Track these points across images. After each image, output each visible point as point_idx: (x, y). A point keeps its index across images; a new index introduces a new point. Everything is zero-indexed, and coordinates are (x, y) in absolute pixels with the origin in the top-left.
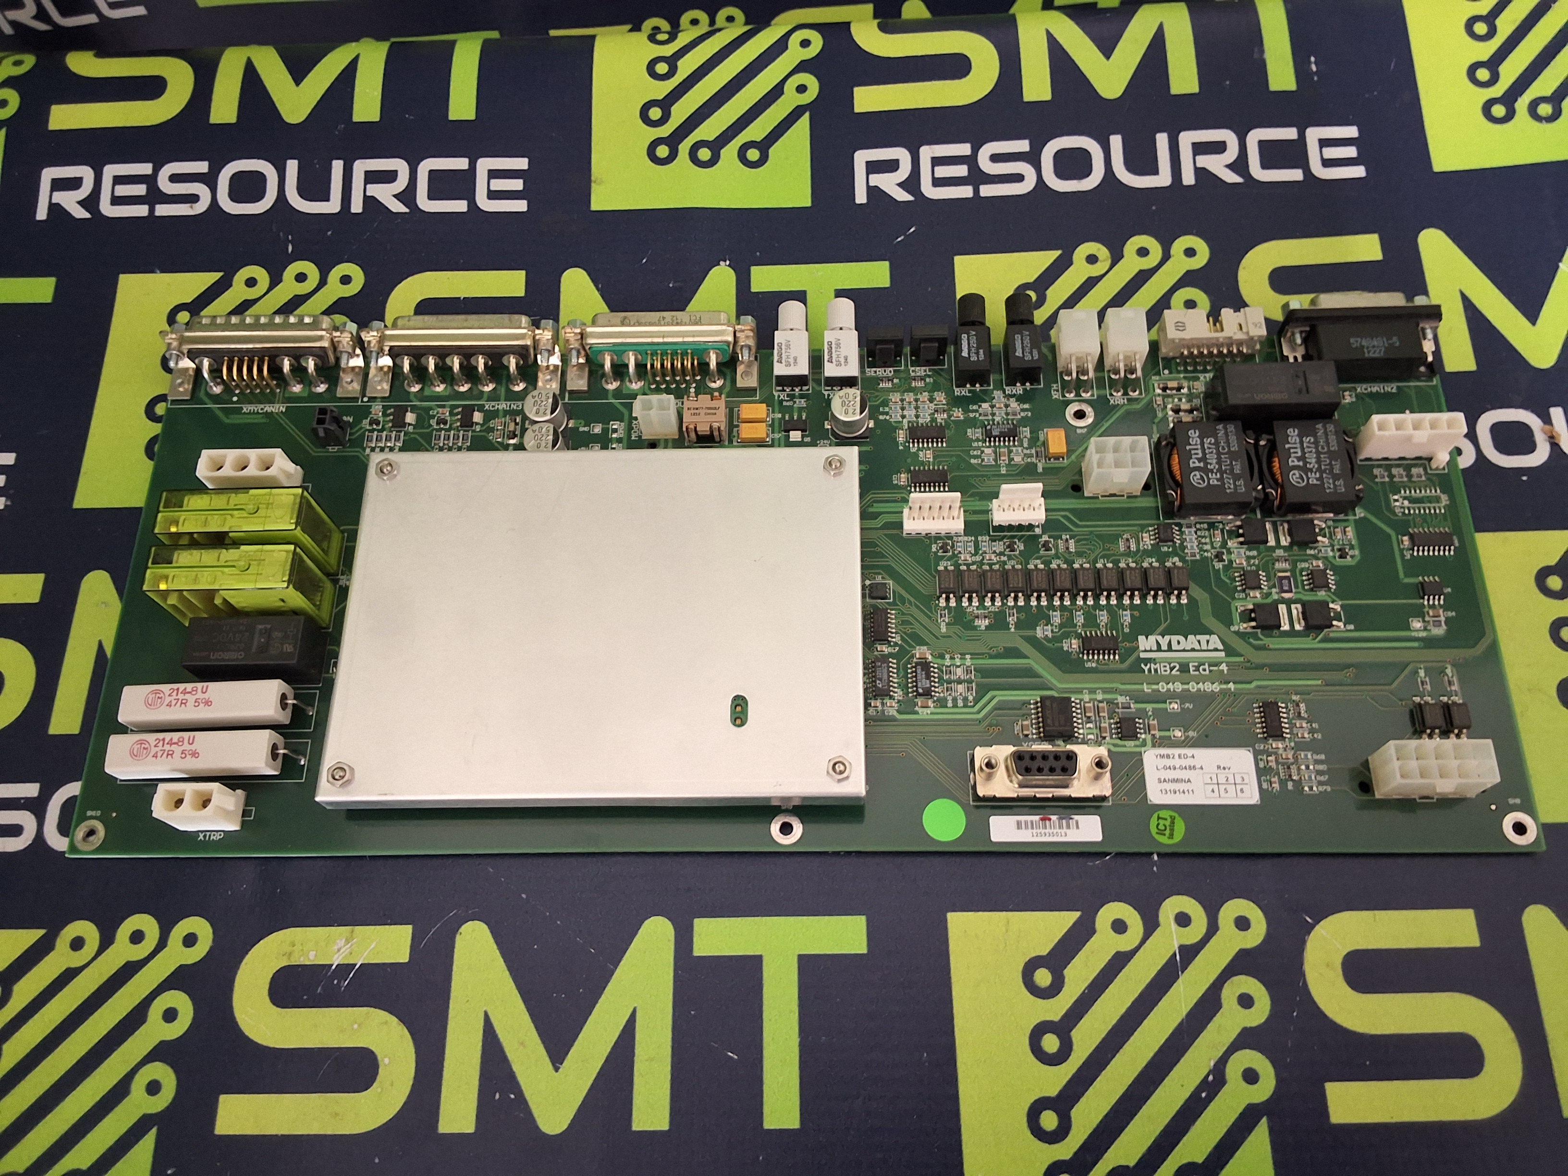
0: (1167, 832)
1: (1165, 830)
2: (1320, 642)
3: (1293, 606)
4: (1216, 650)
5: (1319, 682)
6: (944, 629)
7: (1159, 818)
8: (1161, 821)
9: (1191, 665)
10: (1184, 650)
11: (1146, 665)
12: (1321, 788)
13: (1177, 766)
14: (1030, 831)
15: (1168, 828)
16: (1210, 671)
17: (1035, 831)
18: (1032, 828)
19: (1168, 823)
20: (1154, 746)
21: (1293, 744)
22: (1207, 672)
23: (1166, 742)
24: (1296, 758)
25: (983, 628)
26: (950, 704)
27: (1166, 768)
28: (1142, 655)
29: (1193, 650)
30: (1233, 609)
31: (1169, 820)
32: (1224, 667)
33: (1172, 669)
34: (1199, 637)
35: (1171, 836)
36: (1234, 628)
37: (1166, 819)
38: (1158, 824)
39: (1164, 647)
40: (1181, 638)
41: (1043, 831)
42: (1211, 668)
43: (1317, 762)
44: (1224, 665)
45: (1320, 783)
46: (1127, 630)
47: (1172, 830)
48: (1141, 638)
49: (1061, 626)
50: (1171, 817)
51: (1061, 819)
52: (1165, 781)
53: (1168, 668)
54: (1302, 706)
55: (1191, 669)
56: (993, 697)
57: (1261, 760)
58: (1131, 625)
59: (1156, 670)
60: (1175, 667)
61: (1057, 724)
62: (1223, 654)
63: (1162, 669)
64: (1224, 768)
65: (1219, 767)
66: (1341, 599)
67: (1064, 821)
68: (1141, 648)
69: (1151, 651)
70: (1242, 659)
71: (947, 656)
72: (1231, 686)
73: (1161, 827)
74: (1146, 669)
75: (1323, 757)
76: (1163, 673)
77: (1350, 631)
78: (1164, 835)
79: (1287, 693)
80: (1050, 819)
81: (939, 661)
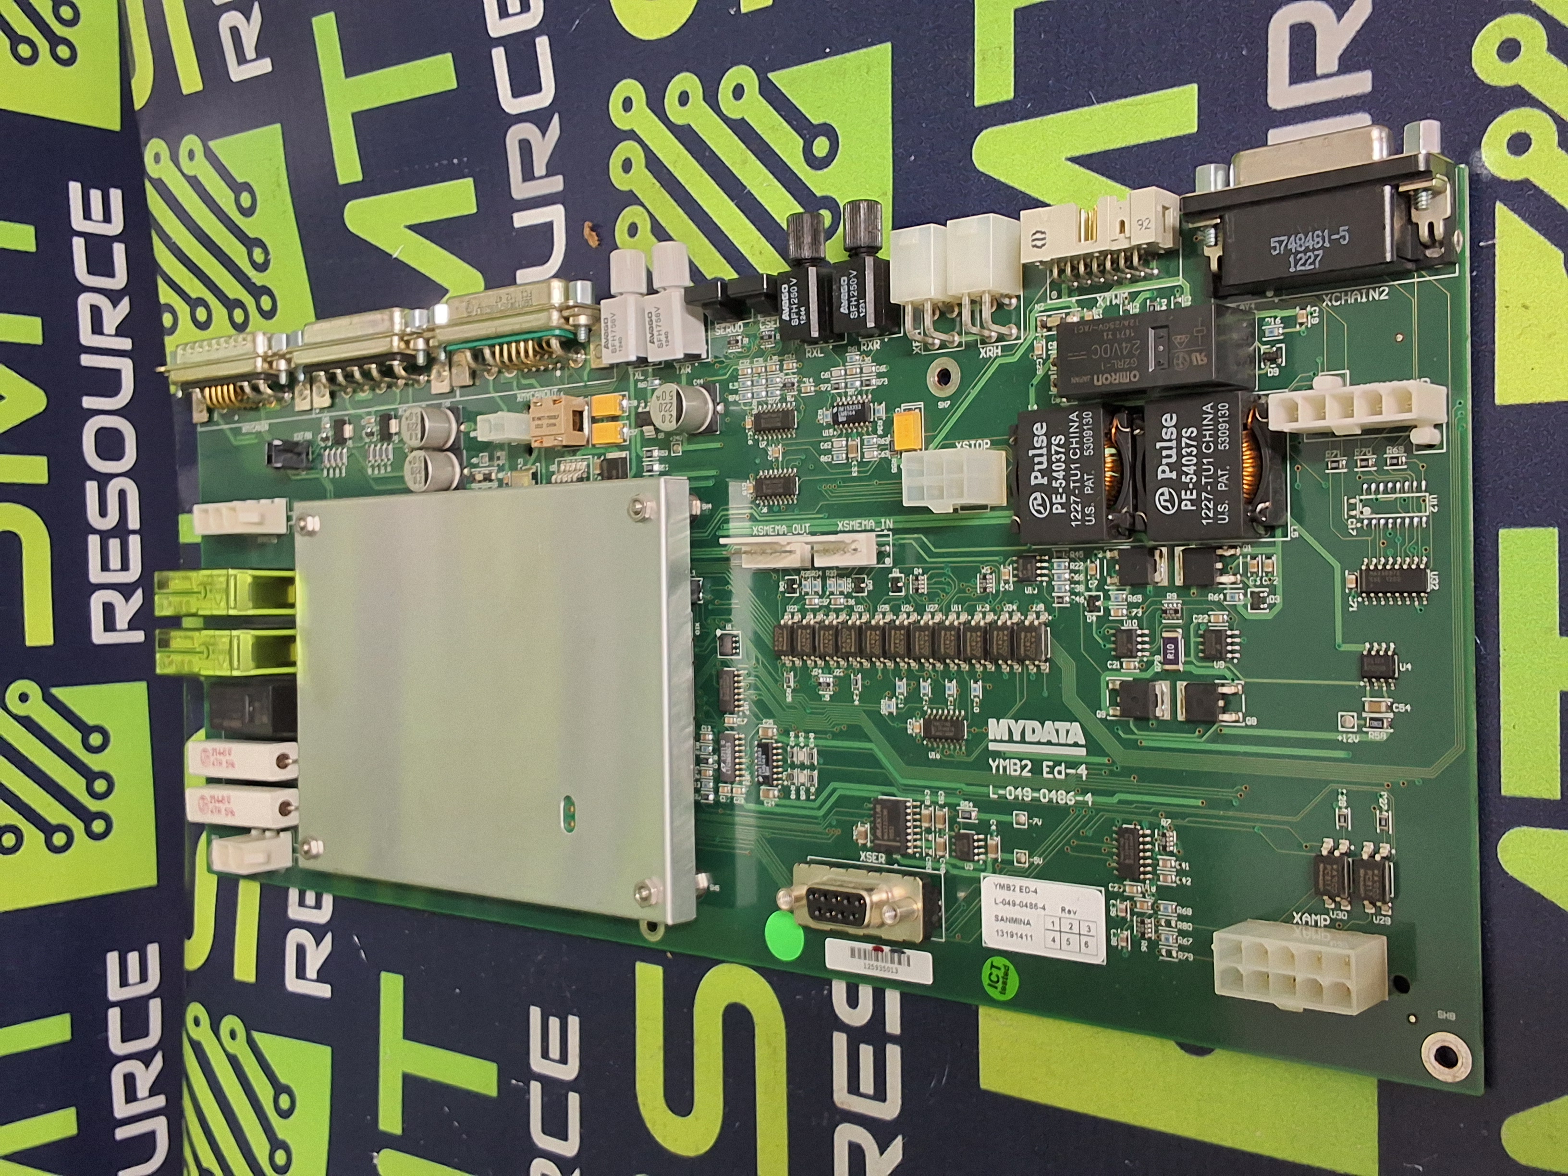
0: (1000, 985)
1: (998, 981)
2: (1208, 741)
3: (1178, 683)
4: (1076, 745)
5: (1199, 803)
6: (789, 699)
7: (992, 966)
8: (994, 970)
9: (1045, 764)
10: (1039, 743)
11: (994, 761)
12: (1182, 956)
13: (1017, 902)
14: (862, 961)
15: (1001, 980)
16: (1067, 775)
17: (867, 962)
18: (865, 958)
19: (1001, 974)
20: (994, 872)
21: (1154, 889)
22: (1063, 776)
23: (1008, 867)
24: (1155, 907)
25: (827, 698)
26: (793, 796)
27: (1005, 903)
28: (992, 746)
29: (1049, 743)
30: (1103, 685)
31: (1003, 970)
32: (1082, 770)
33: (1023, 768)
34: (1058, 724)
35: (1003, 991)
36: (1100, 714)
37: (999, 968)
38: (991, 974)
39: (1017, 737)
40: (1036, 724)
41: (875, 963)
42: (1069, 771)
43: (1182, 918)
44: (1084, 766)
45: (1182, 948)
46: (977, 710)
47: (1005, 983)
48: (992, 722)
49: (907, 700)
50: (1005, 966)
51: (892, 951)
52: (1002, 919)
53: (1018, 767)
54: (1172, 837)
55: (1045, 770)
56: (834, 790)
57: (1114, 905)
58: (982, 705)
59: (1005, 768)
60: (1026, 765)
61: (886, 837)
62: (1083, 751)
63: (1013, 767)
64: (1069, 912)
65: (1063, 909)
66: (1246, 676)
67: (896, 955)
68: (991, 737)
69: (1001, 741)
70: (1106, 760)
71: (792, 734)
72: (1089, 798)
73: (994, 978)
74: (994, 765)
75: (1189, 912)
76: (1013, 773)
77: (1252, 726)
78: (996, 988)
79: (1155, 814)
80: (882, 951)
81: (784, 739)
